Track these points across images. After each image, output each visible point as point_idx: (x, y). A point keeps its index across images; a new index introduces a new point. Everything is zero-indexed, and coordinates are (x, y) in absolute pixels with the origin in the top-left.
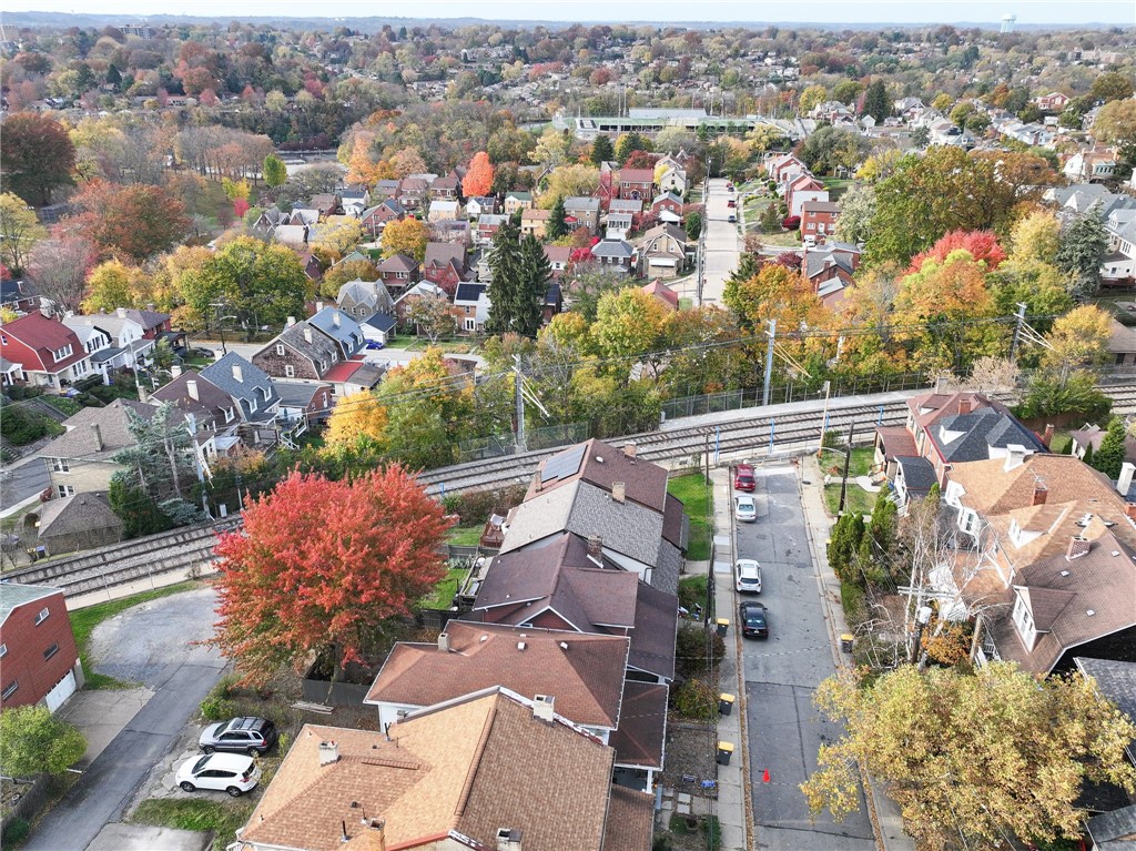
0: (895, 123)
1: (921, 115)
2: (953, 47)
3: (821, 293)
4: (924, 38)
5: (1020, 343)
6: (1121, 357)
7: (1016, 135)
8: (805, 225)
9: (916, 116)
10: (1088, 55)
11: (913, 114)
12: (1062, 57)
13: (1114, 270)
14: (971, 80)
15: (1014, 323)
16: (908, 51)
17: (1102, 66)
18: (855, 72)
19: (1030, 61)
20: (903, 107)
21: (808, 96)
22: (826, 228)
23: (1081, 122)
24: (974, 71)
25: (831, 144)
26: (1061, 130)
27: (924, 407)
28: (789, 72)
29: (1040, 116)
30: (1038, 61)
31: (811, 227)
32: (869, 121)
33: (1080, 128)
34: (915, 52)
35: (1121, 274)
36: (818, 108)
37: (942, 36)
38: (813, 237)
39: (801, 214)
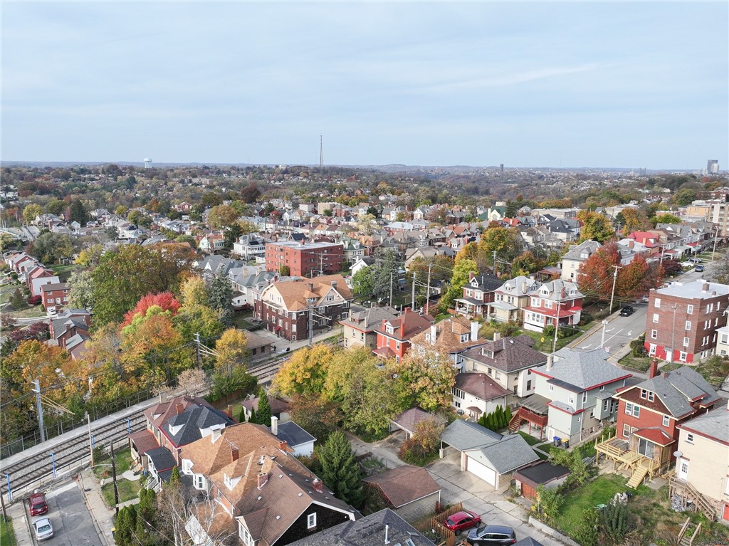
0: (94, 225)
1: (109, 219)
2: (119, 177)
3: (68, 347)
4: (100, 171)
5: (201, 356)
6: (254, 351)
7: (168, 227)
8: (46, 301)
9: (107, 220)
10: (195, 180)
11: (104, 219)
12: (182, 182)
13: (239, 301)
14: (135, 195)
15: (195, 346)
16: (92, 179)
17: (204, 186)
18: (59, 193)
19: (166, 184)
20: (97, 214)
21: (29, 211)
22: (62, 300)
23: (201, 217)
24: (136, 190)
25: (53, 243)
26: (192, 223)
27: (155, 414)
28: (10, 195)
29: (179, 216)
30: (170, 184)
31: (51, 301)
32: (76, 225)
33: (201, 221)
34: (97, 180)
35: (243, 303)
36: (38, 219)
37: (111, 171)
38: (54, 308)
39: (42, 294)
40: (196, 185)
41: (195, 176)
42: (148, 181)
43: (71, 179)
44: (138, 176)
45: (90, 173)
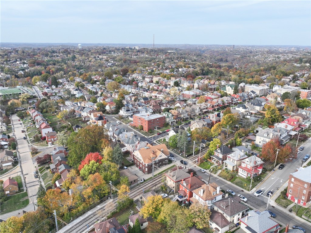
0: (61, 87)
3: (60, 171)
7: (91, 89)
9: (66, 85)
12: (95, 57)
14: (75, 64)
16: (58, 56)
17: (104, 60)
18: (45, 65)
19: (88, 59)
20: (62, 81)
21: (34, 79)
22: (54, 139)
23: (104, 83)
24: (76, 61)
25: (47, 106)
26: (101, 86)
27: (98, 229)
28: (25, 66)
29: (95, 82)
31: (49, 140)
33: (104, 85)
35: (125, 150)
36: (38, 83)
38: (51, 142)
39: (46, 136)
40: (101, 59)
41: (100, 55)
42: (81, 57)
43: (49, 56)
44: (76, 54)
45: (56, 53)
